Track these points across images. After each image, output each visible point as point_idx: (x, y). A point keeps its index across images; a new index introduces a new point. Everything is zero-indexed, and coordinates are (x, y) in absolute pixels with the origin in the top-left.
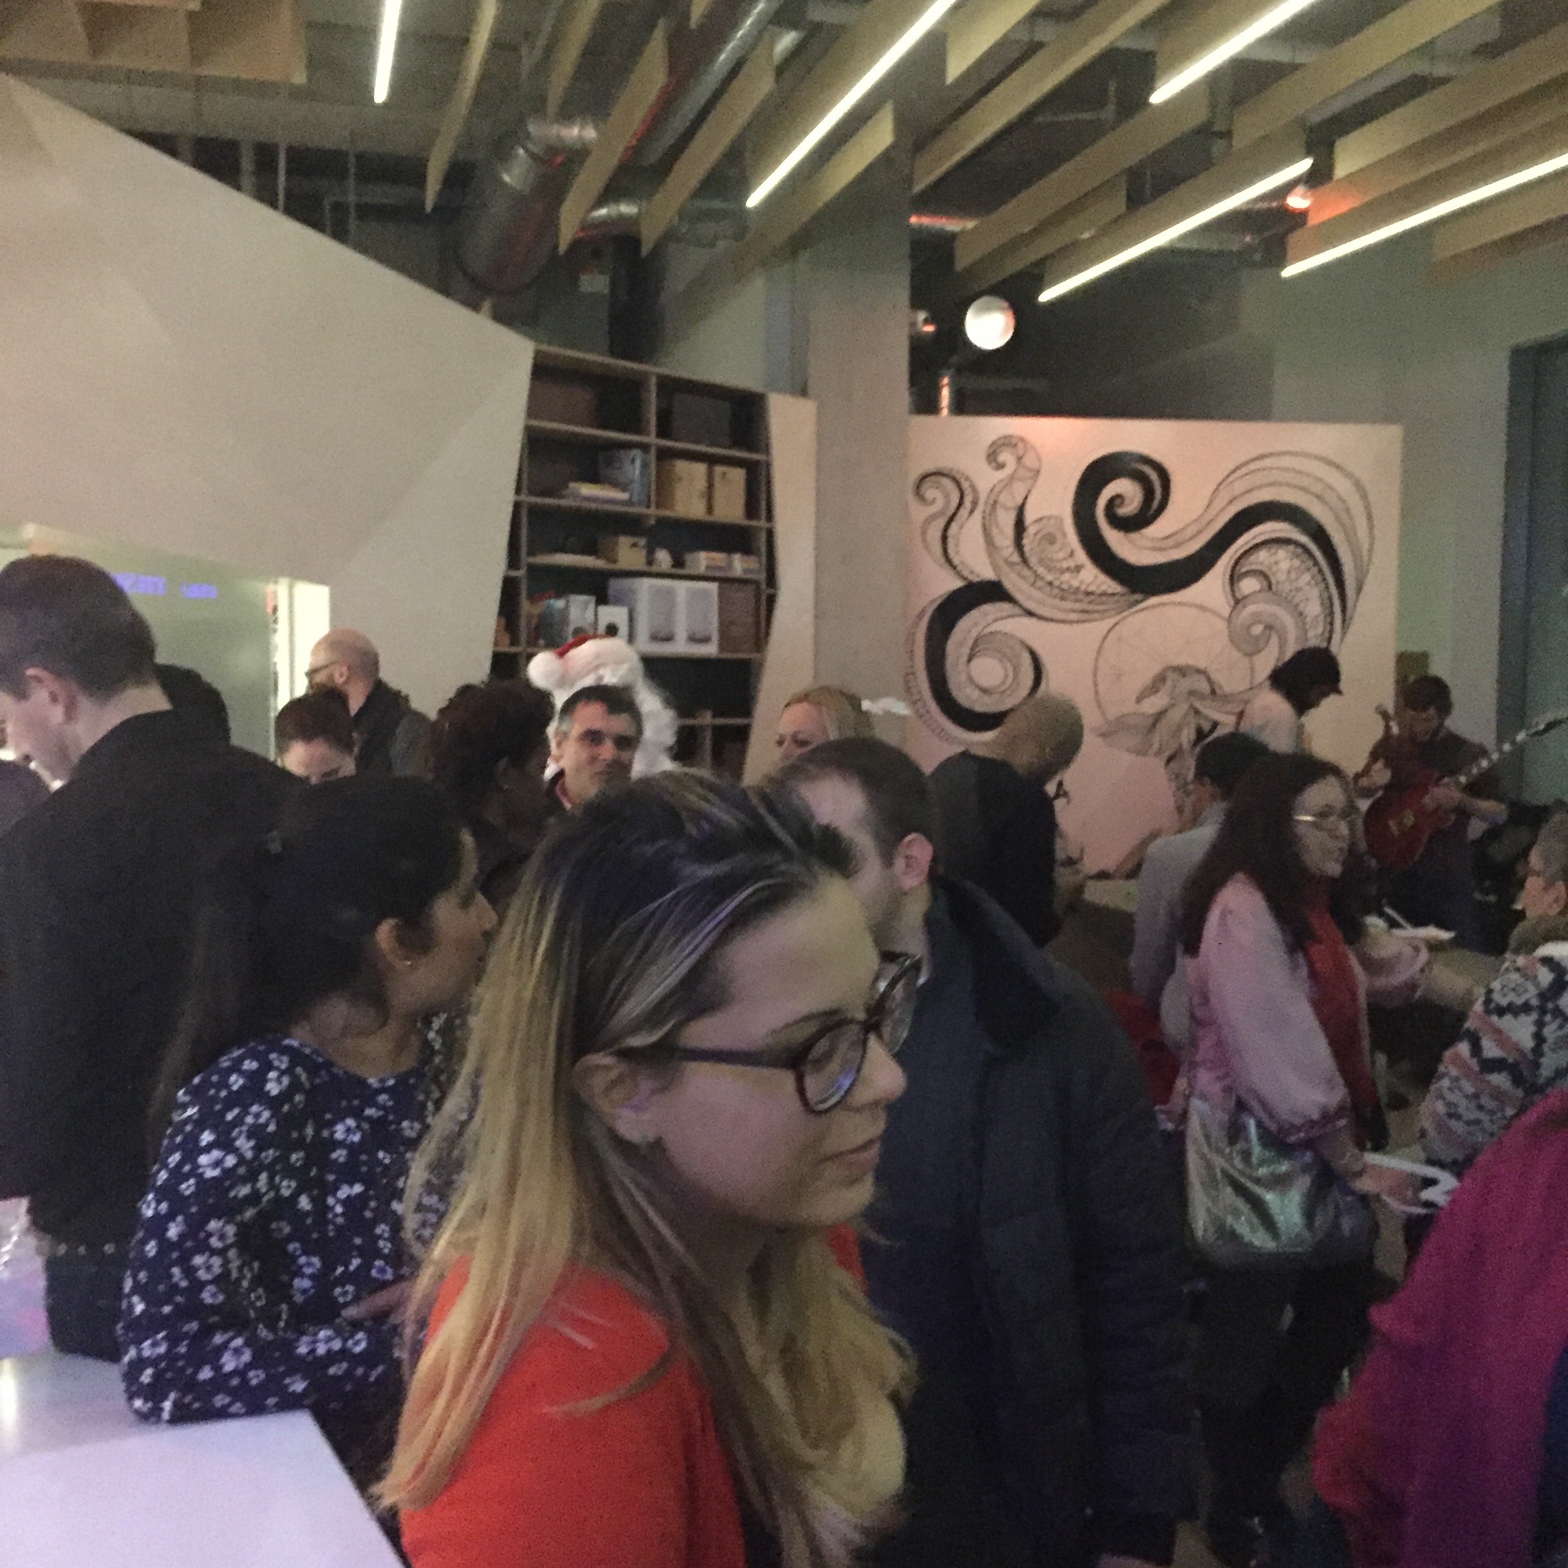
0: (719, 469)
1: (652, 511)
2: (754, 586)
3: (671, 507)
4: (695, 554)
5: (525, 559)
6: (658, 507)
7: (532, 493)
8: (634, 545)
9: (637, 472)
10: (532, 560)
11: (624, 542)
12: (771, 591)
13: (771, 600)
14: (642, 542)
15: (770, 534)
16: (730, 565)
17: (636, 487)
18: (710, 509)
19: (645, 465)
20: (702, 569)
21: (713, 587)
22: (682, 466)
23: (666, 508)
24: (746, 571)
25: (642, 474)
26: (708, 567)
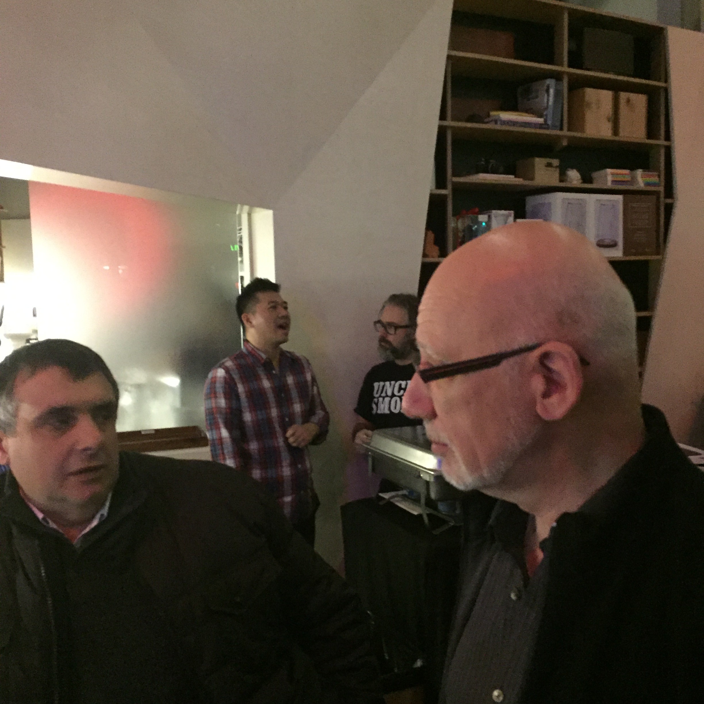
0: (623, 96)
1: (565, 132)
2: (654, 197)
3: (582, 130)
4: (602, 172)
5: (451, 179)
6: (569, 130)
7: (455, 118)
8: (549, 165)
9: (551, 99)
10: (456, 179)
11: (539, 162)
12: (669, 201)
13: (669, 209)
14: (556, 162)
15: (669, 151)
16: (633, 180)
17: (549, 112)
18: (616, 131)
19: (558, 94)
20: (609, 185)
21: (620, 198)
22: (590, 93)
23: (576, 130)
24: (647, 184)
25: (555, 102)
26: (613, 182)
